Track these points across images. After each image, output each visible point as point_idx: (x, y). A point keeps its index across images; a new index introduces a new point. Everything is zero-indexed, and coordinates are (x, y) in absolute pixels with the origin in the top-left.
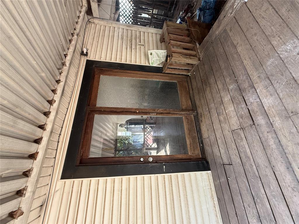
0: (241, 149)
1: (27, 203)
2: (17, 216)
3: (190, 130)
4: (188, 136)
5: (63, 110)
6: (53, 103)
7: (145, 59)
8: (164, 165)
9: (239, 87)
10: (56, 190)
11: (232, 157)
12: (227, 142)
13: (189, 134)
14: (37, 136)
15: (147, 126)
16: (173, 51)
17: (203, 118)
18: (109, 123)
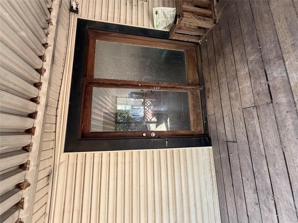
0: (250, 128)
1: (32, 175)
2: (24, 187)
3: (194, 106)
4: (193, 112)
5: (56, 81)
6: (42, 73)
7: (149, 21)
8: (167, 140)
9: (262, 58)
10: (60, 162)
11: (238, 135)
12: (234, 120)
13: (194, 110)
14: (30, 111)
15: (147, 100)
16: (184, 10)
17: (210, 94)
18: (108, 96)
